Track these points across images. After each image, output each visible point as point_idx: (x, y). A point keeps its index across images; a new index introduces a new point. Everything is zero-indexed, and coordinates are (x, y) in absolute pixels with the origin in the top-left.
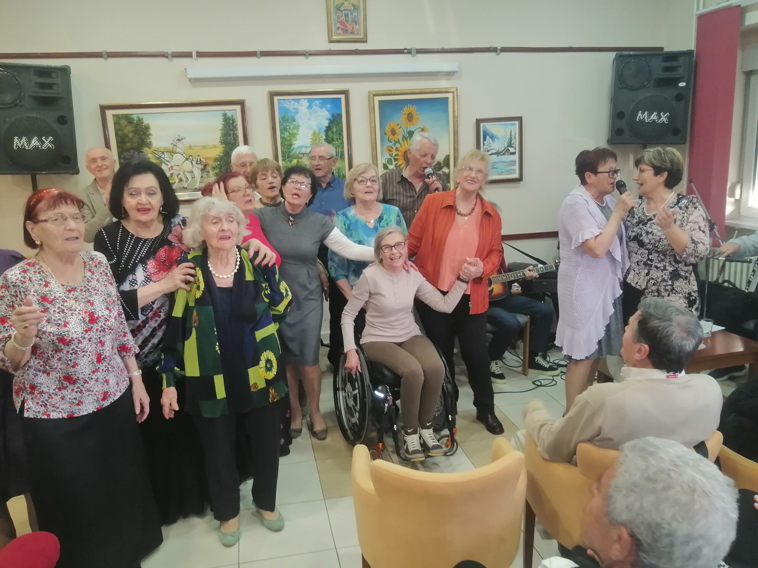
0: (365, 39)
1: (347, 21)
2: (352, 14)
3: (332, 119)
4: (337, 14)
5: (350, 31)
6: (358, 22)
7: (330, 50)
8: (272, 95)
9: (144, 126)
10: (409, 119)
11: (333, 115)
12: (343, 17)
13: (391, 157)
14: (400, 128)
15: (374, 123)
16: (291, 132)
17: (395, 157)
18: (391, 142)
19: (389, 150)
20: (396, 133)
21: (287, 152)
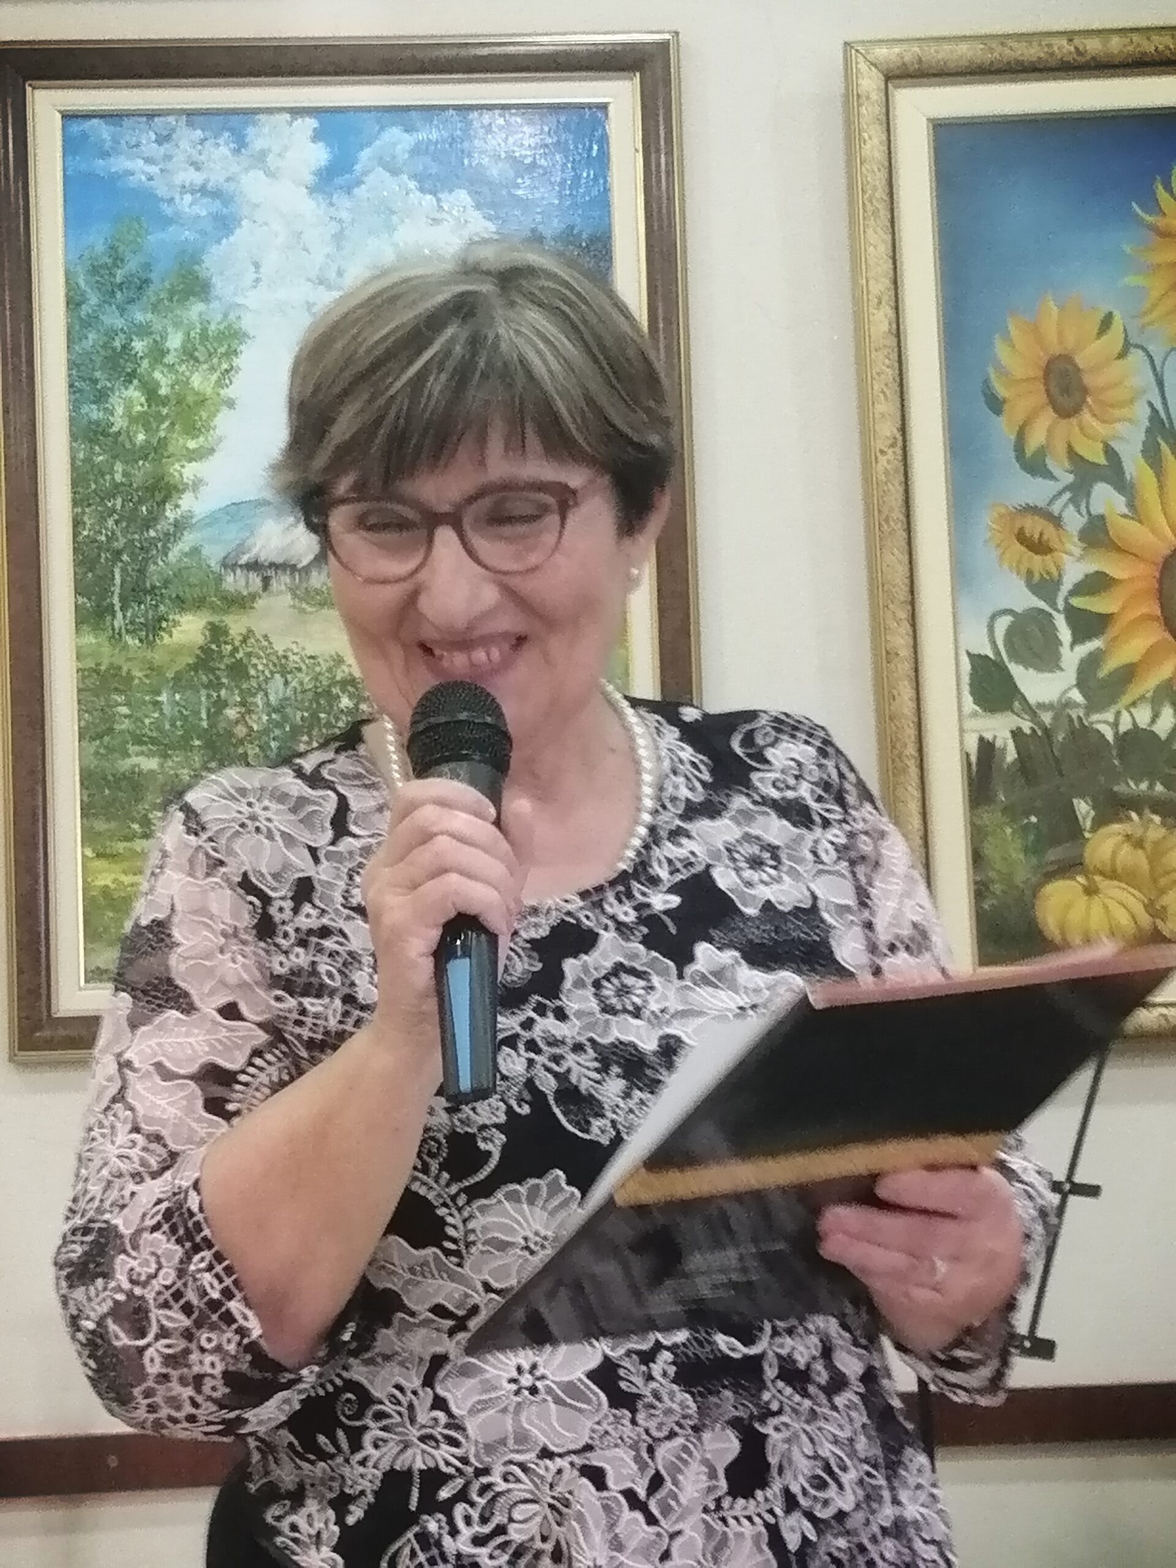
13: (1042, 605)
14: (1122, 355)
15: (887, 310)
16: (164, 382)
17: (1076, 602)
18: (1050, 476)
19: (1022, 538)
20: (1085, 391)
21: (118, 553)
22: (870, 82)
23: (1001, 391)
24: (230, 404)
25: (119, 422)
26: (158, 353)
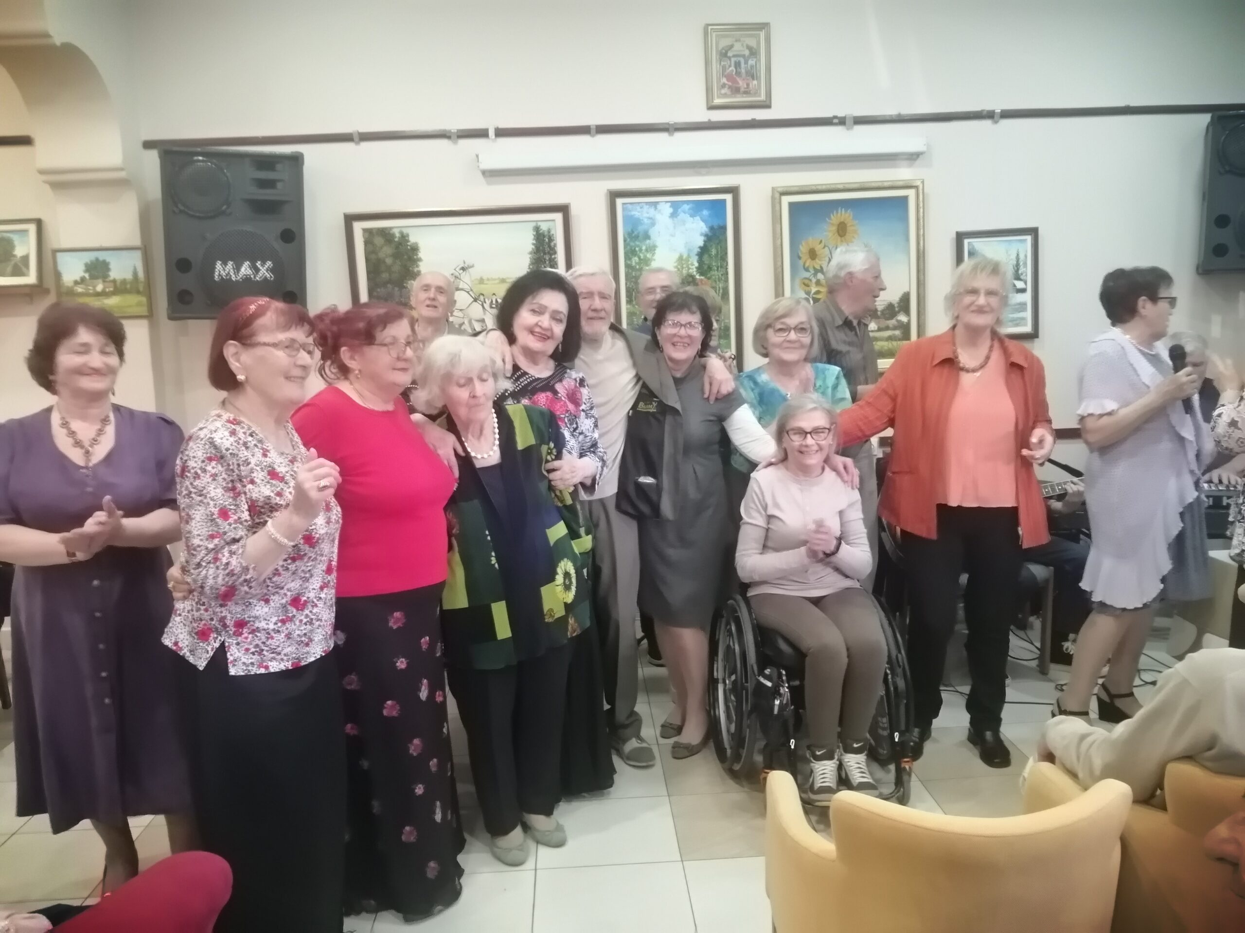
0: (768, 103)
1: (738, 74)
2: (746, 63)
3: (710, 234)
4: (722, 63)
5: (742, 90)
6: (756, 74)
7: (710, 122)
8: (614, 195)
9: (410, 246)
10: (840, 232)
11: (712, 228)
12: (733, 68)
13: (807, 296)
14: (824, 248)
15: (780, 240)
16: (642, 256)
17: (814, 296)
18: (809, 271)
19: (804, 284)
20: (816, 255)
21: (633, 290)
22: (777, 195)
23: (800, 255)
24: (654, 260)
25: (634, 264)
26: (641, 250)
